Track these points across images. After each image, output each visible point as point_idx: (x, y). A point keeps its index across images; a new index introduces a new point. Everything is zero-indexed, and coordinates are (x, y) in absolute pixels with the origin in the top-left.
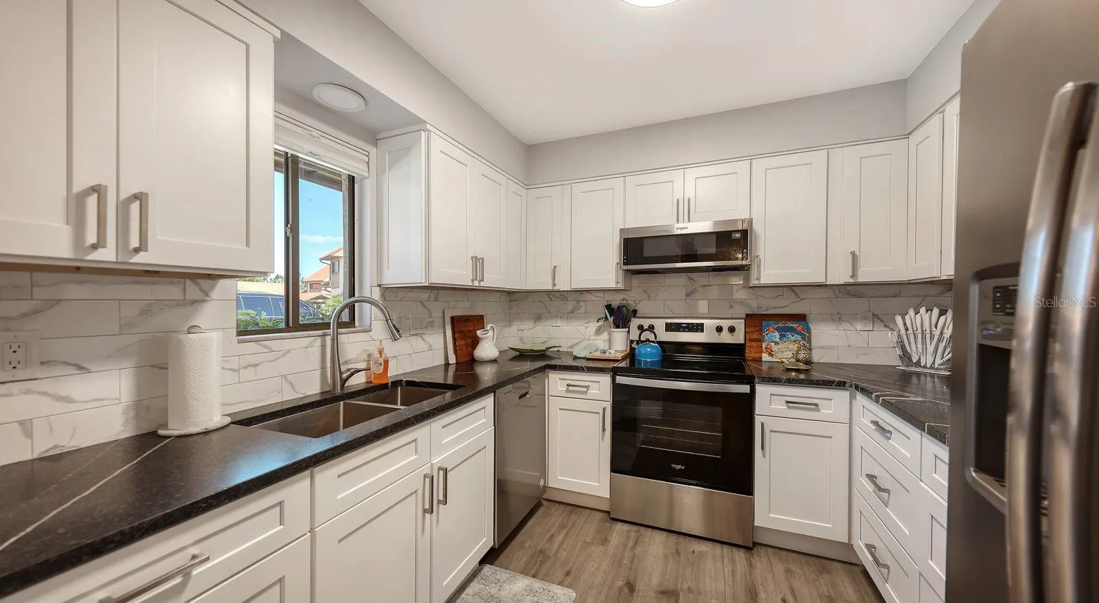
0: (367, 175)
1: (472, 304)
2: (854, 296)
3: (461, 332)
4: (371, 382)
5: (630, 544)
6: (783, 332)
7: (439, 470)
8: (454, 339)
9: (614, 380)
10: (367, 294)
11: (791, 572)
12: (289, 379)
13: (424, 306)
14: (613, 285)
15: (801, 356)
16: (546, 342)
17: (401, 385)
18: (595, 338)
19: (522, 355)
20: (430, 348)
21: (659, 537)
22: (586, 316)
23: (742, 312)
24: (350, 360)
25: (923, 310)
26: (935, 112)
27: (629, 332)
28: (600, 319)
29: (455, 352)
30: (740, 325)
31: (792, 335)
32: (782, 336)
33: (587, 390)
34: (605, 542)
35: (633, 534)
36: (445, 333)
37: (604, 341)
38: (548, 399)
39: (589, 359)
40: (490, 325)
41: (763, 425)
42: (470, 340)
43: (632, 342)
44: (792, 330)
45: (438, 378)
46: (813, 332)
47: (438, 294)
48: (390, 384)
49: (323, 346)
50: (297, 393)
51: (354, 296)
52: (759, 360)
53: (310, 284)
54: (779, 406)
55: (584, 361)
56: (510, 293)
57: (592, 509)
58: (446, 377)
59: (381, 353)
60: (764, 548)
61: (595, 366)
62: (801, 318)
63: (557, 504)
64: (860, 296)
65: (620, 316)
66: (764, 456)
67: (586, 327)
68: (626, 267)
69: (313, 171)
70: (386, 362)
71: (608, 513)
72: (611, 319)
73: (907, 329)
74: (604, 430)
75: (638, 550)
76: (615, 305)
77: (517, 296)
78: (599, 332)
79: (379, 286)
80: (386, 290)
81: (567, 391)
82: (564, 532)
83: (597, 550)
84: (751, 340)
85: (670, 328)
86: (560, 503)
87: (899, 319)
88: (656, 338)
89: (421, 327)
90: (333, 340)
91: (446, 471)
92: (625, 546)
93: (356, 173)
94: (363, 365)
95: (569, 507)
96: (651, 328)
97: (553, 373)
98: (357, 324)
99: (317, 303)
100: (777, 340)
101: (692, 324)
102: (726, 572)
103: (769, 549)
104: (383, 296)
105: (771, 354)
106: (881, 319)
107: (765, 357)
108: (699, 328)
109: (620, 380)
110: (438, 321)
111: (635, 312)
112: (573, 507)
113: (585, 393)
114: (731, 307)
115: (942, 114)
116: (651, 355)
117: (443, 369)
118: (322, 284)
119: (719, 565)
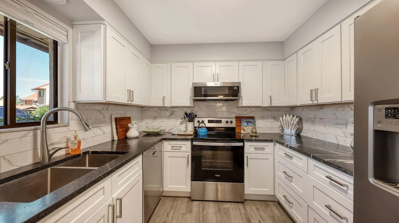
0: (66, 42)
1: (125, 112)
2: (268, 110)
3: (120, 125)
4: (69, 154)
5: (201, 210)
6: (248, 122)
7: (116, 200)
8: (117, 129)
9: (192, 143)
10: (66, 105)
11: (258, 209)
12: (6, 158)
13: (101, 113)
14: (189, 105)
15: (254, 131)
16: (158, 128)
17: (88, 154)
18: (180, 126)
19: (149, 134)
20: (104, 133)
21: (211, 204)
22: (176, 118)
23: (234, 115)
24: (54, 143)
25: (288, 115)
26: (295, 53)
27: (194, 123)
28: (182, 118)
29: (117, 134)
30: (234, 121)
31: (251, 124)
32: (247, 124)
33: (181, 148)
34: (191, 211)
35: (201, 206)
36: (112, 125)
37: (184, 127)
38: (163, 153)
39: (179, 135)
40: (134, 122)
41: (247, 157)
42: (125, 128)
43: (196, 127)
44: (251, 122)
45: (108, 148)
46: (256, 122)
47: (108, 107)
48: (82, 154)
49: (35, 136)
50: (14, 166)
51: (57, 107)
52: (240, 133)
53: (25, 101)
54: (252, 150)
55: (177, 136)
56: (142, 107)
57: (183, 197)
58: (112, 148)
59: (75, 138)
60: (247, 201)
61: (183, 138)
62: (253, 118)
63: (167, 197)
64: (269, 111)
65: (190, 117)
66: (248, 168)
67: (176, 122)
68: (195, 98)
69: (28, 39)
70: (79, 143)
71: (190, 198)
72: (187, 119)
73: (283, 121)
74: (188, 164)
75: (205, 212)
76: (188, 113)
77: (145, 109)
78: (181, 123)
79: (74, 102)
80: (78, 104)
81: (172, 149)
82: (173, 210)
83: (188, 216)
84: (237, 126)
85: (210, 122)
86: (168, 197)
87: (281, 118)
88: (205, 126)
89: (98, 123)
90: (42, 132)
91: (121, 200)
92: (199, 211)
93: (58, 39)
94: (63, 145)
95: (173, 198)
96: (203, 122)
97: (165, 142)
98: (59, 123)
99: (30, 110)
100: (246, 125)
101: (218, 120)
102: (238, 215)
103: (249, 201)
104: (76, 107)
105: (244, 131)
106: (275, 118)
107: (242, 132)
108: (220, 122)
109: (195, 143)
110: (108, 120)
111: (196, 115)
112: (175, 197)
113: (180, 149)
114: (230, 114)
115: (296, 54)
116: (204, 132)
117: (110, 144)
118: (33, 101)
119: (235, 212)
